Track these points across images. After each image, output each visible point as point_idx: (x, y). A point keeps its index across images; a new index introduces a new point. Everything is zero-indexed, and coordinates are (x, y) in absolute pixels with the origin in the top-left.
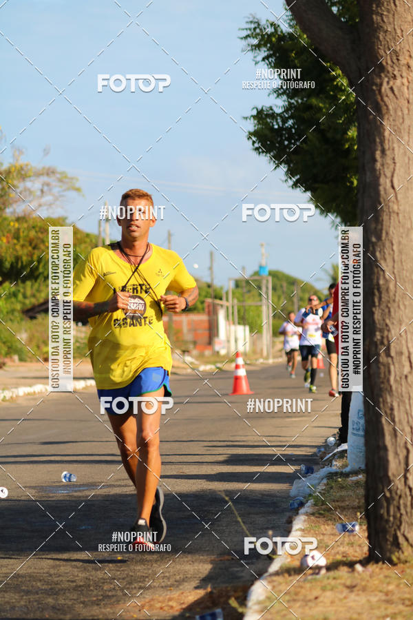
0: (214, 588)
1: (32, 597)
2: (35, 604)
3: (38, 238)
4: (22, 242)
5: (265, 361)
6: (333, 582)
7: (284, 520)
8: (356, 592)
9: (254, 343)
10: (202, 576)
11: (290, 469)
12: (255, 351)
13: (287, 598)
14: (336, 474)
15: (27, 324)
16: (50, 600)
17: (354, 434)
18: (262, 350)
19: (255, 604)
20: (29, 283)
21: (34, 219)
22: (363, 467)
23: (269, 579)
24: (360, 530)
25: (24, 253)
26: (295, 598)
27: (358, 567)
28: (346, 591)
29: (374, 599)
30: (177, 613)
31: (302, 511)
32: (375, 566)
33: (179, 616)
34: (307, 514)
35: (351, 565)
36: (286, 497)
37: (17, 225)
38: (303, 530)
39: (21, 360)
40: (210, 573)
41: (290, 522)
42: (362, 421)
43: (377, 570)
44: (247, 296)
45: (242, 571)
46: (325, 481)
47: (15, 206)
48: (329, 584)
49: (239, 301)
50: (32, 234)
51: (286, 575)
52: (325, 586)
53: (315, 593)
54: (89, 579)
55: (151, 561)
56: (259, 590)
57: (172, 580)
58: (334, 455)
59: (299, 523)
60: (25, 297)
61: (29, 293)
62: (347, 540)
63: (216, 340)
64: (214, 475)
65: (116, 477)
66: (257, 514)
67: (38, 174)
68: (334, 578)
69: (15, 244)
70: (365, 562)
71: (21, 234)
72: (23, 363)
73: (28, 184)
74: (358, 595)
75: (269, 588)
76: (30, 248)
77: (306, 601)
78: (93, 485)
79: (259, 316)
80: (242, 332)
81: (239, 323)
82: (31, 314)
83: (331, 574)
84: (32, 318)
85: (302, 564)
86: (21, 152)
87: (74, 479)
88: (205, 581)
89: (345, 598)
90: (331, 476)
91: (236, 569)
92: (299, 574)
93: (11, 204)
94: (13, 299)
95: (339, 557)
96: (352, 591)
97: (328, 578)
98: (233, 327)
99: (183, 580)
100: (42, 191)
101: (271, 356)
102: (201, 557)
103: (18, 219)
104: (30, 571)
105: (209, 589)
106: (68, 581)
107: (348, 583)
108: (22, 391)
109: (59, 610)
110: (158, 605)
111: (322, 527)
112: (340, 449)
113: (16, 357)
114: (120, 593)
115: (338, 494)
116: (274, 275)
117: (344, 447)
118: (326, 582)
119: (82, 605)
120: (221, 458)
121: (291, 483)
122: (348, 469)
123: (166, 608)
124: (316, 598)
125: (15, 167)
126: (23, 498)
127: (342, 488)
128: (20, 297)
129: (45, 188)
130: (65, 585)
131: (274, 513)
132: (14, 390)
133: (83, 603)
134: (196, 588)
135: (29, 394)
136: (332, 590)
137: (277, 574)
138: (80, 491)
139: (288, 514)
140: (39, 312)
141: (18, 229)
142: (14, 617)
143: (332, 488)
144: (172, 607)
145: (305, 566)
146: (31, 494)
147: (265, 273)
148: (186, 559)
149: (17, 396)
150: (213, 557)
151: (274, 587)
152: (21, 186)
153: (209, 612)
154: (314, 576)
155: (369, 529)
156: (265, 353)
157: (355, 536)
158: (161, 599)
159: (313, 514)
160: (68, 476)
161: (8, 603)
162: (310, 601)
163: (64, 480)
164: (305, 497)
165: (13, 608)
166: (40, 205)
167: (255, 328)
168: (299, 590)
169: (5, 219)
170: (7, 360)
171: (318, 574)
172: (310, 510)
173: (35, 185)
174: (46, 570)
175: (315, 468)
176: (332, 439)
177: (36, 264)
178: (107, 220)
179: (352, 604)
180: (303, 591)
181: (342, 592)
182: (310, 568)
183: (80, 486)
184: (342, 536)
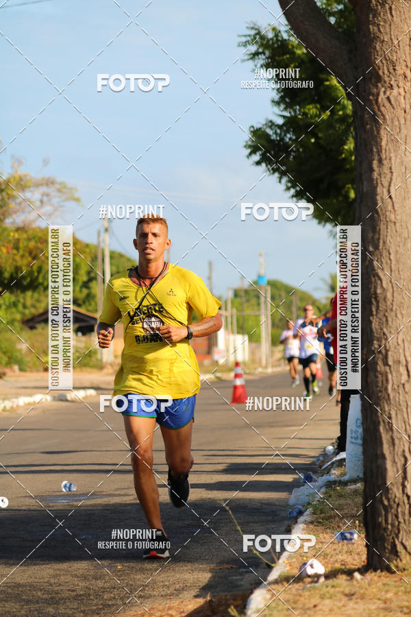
0: (214, 597)
1: (33, 607)
2: (36, 613)
3: (37, 248)
4: (21, 252)
5: (264, 371)
6: (332, 591)
7: (284, 529)
8: (354, 600)
9: (252, 353)
10: (202, 585)
11: (288, 478)
12: (254, 360)
14: (335, 482)
15: (27, 333)
16: (51, 610)
17: (352, 443)
18: (260, 360)
19: (254, 612)
20: (29, 293)
21: (33, 229)
22: (361, 475)
23: (268, 588)
24: (359, 539)
25: (24, 263)
26: (295, 606)
27: (357, 575)
28: (345, 599)
29: (373, 607)
31: (301, 519)
32: (373, 574)
34: (305, 522)
35: (350, 573)
36: (285, 505)
37: (17, 236)
39: (21, 370)
40: (209, 581)
41: (289, 530)
42: (360, 430)
43: (376, 578)
44: (246, 305)
45: (242, 580)
46: (323, 490)
47: (14, 216)
48: (328, 592)
49: (238, 310)
50: (32, 244)
51: (285, 583)
52: (324, 595)
53: (314, 602)
54: (89, 589)
55: (150, 569)
56: (259, 599)
57: (172, 589)
58: (333, 463)
59: (298, 532)
60: (25, 307)
61: (29, 303)
62: (345, 548)
63: (215, 349)
64: (214, 484)
65: (116, 486)
66: (256, 523)
67: (38, 185)
68: (333, 586)
69: (15, 255)
70: (363, 570)
71: (21, 245)
72: (23, 374)
73: (28, 195)
74: (356, 603)
75: (268, 596)
76: (30, 259)
77: (305, 610)
79: (258, 324)
80: (241, 341)
81: (238, 333)
82: (31, 324)
83: (330, 582)
84: (32, 328)
85: (301, 572)
86: (20, 163)
87: (74, 489)
88: (205, 589)
89: (344, 606)
90: (330, 484)
91: (234, 578)
92: (298, 582)
93: (10, 215)
94: (14, 310)
95: (338, 566)
96: (351, 599)
97: (327, 587)
98: (232, 337)
99: (183, 589)
100: (42, 201)
101: (270, 365)
102: (200, 566)
103: (18, 229)
104: (30, 580)
105: (209, 598)
106: (69, 590)
107: (347, 591)
108: (22, 401)
110: (158, 614)
111: (321, 535)
113: (16, 367)
114: (120, 602)
115: (337, 503)
116: (273, 284)
118: (324, 590)
119: (82, 614)
120: (221, 467)
121: (290, 492)
122: (346, 478)
123: (166, 616)
124: (315, 606)
125: (14, 178)
126: (23, 508)
127: (340, 496)
128: (20, 307)
129: (45, 199)
130: (65, 595)
131: (273, 521)
132: (14, 400)
133: (83, 612)
134: (196, 597)
135: (29, 404)
136: (331, 598)
137: (276, 582)
138: (79, 500)
139: (287, 523)
140: (39, 322)
141: (18, 240)
143: (330, 496)
144: (172, 616)
145: (304, 574)
146: (31, 504)
147: (264, 282)
148: (185, 568)
149: (17, 406)
150: (212, 566)
151: (273, 595)
154: (313, 584)
155: (367, 537)
156: (264, 362)
157: (353, 544)
158: (161, 608)
159: (312, 523)
160: (68, 485)
161: (9, 612)
162: (309, 609)
164: (303, 506)
166: (39, 216)
167: (254, 338)
168: (298, 598)
169: (5, 229)
170: (7, 371)
171: (317, 582)
172: (309, 519)
173: (34, 195)
174: (46, 580)
175: (314, 476)
176: (330, 448)
177: (36, 274)
178: (106, 230)
179: (350, 612)
180: (302, 599)
181: (340, 600)
182: (309, 576)
183: (80, 495)
184: (340, 544)
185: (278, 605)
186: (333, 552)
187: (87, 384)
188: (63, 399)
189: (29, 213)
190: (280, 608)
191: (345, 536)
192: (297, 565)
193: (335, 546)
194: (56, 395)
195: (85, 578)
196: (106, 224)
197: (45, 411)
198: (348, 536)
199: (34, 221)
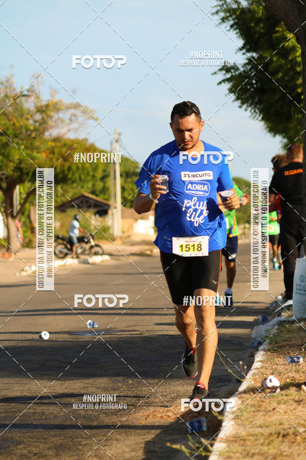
4: (56, 156)
6: (285, 398)
7: (248, 355)
8: (302, 405)
11: (250, 319)
13: (253, 409)
14: (284, 322)
15: (60, 215)
16: (82, 412)
17: (297, 293)
19: (230, 414)
21: (65, 140)
22: (304, 316)
23: (239, 396)
24: (303, 362)
26: (258, 409)
27: (304, 387)
28: (295, 405)
30: (173, 421)
31: (261, 347)
33: (175, 422)
34: (264, 350)
35: (298, 386)
36: (248, 338)
37: (53, 144)
38: (262, 362)
41: (252, 356)
42: (303, 284)
45: (219, 391)
46: (276, 327)
47: (51, 131)
48: (283, 399)
50: (64, 150)
51: (252, 393)
52: (280, 401)
53: (274, 405)
55: (153, 384)
57: (168, 397)
58: (283, 308)
59: (259, 356)
60: (57, 196)
61: (60, 193)
62: (294, 368)
65: (127, 324)
67: (68, 108)
68: (286, 395)
69: (52, 158)
71: (56, 151)
73: (61, 115)
74: (304, 407)
75: (240, 402)
77: (267, 412)
82: (62, 208)
83: (284, 392)
85: (262, 385)
86: (56, 92)
87: (96, 326)
89: (295, 409)
90: (281, 323)
91: (214, 390)
92: (261, 392)
93: (48, 129)
95: (289, 381)
96: (300, 405)
97: (282, 395)
99: (177, 397)
100: (71, 120)
102: (189, 381)
103: (54, 140)
104: (66, 391)
107: (296, 399)
109: (88, 418)
110: (159, 415)
111: (276, 359)
112: (286, 304)
115: (286, 336)
117: (290, 302)
118: (280, 398)
119: (104, 415)
121: (252, 329)
122: (293, 318)
123: (165, 417)
124: (274, 409)
125: (52, 102)
126: (60, 340)
127: (289, 331)
129: (73, 118)
131: (240, 350)
135: (62, 266)
136: (285, 403)
137: (245, 392)
138: (100, 335)
139: (250, 351)
140: (68, 207)
141: (54, 148)
142: (57, 423)
143: (282, 331)
144: (169, 416)
145: (265, 387)
148: (178, 383)
151: (243, 401)
152: (55, 116)
153: (196, 420)
154: (272, 394)
157: (300, 365)
158: (161, 410)
159: (269, 350)
160: (92, 323)
161: (52, 414)
162: (269, 411)
164: (262, 339)
165: (55, 417)
166: (69, 130)
168: (261, 403)
169: (45, 141)
171: (274, 392)
172: (267, 347)
173: (65, 115)
175: (269, 318)
176: (280, 297)
177: (66, 172)
178: (117, 141)
179: (299, 413)
180: (264, 404)
181: (292, 405)
182: (269, 388)
183: (100, 331)
184: (290, 366)
185: (247, 408)
186: (285, 371)
188: (86, 262)
189: (62, 128)
190: (248, 410)
191: (294, 360)
192: (260, 380)
193: (286, 367)
194: (81, 259)
195: (106, 389)
196: (116, 136)
197: (73, 271)
198: (296, 359)
199: (66, 134)
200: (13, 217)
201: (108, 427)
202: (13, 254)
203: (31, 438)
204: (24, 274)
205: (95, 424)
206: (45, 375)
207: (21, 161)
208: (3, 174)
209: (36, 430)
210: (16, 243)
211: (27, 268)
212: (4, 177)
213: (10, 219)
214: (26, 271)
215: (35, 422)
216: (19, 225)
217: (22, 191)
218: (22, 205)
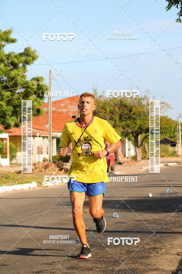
16: (165, 226)
54: (176, 220)
78: (177, 193)
87: (171, 192)
104: (158, 218)
106: (170, 221)
109: (167, 229)
126: (156, 197)
129: (162, 108)
130: (169, 222)
133: (174, 227)
138: (172, 195)
146: (159, 196)
163: (168, 192)
174: (163, 218)
178: (180, 117)
183: (173, 193)
187: (174, 161)
188: (167, 165)
194: (165, 164)
195: (174, 217)
196: (180, 115)
197: (162, 169)
200: (138, 147)
201: (175, 233)
202: (138, 162)
203: (144, 237)
204: (142, 170)
205: (170, 231)
206: (150, 211)
207: (141, 125)
208: (134, 130)
209: (146, 234)
210: (139, 158)
211: (143, 168)
212: (134, 131)
213: (137, 148)
214: (143, 169)
215: (146, 231)
216: (141, 150)
217: (142, 137)
218: (142, 142)
